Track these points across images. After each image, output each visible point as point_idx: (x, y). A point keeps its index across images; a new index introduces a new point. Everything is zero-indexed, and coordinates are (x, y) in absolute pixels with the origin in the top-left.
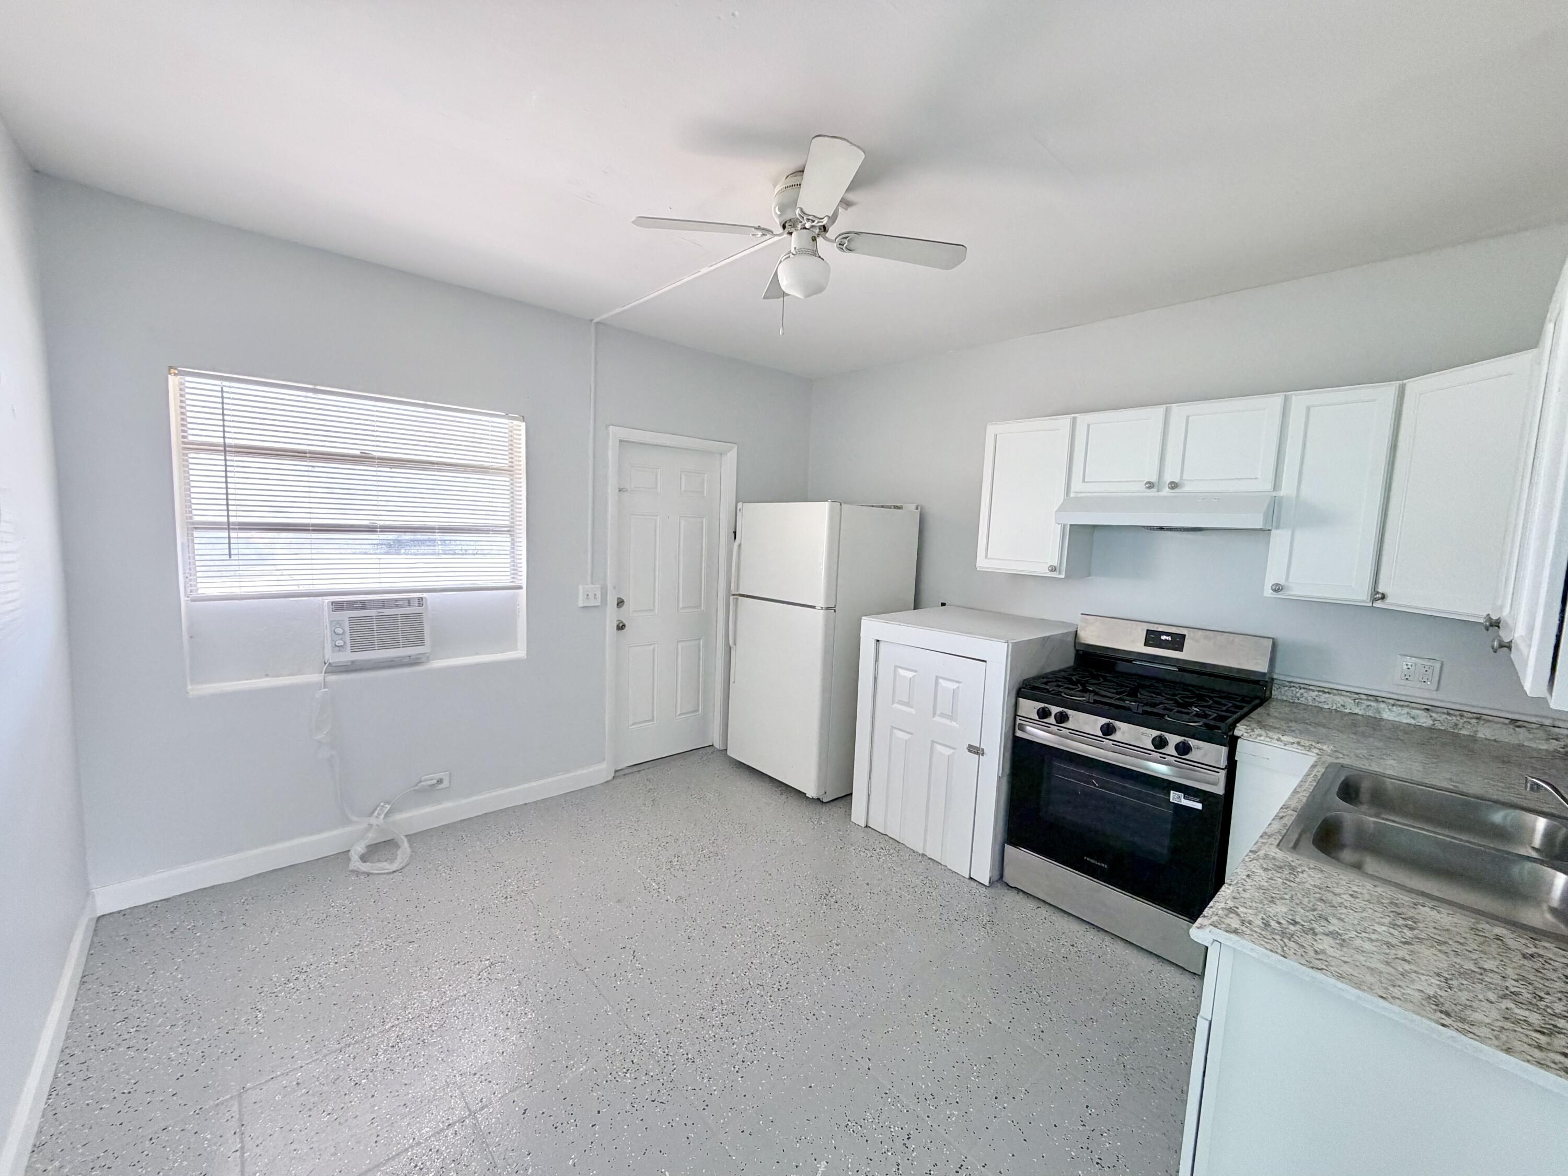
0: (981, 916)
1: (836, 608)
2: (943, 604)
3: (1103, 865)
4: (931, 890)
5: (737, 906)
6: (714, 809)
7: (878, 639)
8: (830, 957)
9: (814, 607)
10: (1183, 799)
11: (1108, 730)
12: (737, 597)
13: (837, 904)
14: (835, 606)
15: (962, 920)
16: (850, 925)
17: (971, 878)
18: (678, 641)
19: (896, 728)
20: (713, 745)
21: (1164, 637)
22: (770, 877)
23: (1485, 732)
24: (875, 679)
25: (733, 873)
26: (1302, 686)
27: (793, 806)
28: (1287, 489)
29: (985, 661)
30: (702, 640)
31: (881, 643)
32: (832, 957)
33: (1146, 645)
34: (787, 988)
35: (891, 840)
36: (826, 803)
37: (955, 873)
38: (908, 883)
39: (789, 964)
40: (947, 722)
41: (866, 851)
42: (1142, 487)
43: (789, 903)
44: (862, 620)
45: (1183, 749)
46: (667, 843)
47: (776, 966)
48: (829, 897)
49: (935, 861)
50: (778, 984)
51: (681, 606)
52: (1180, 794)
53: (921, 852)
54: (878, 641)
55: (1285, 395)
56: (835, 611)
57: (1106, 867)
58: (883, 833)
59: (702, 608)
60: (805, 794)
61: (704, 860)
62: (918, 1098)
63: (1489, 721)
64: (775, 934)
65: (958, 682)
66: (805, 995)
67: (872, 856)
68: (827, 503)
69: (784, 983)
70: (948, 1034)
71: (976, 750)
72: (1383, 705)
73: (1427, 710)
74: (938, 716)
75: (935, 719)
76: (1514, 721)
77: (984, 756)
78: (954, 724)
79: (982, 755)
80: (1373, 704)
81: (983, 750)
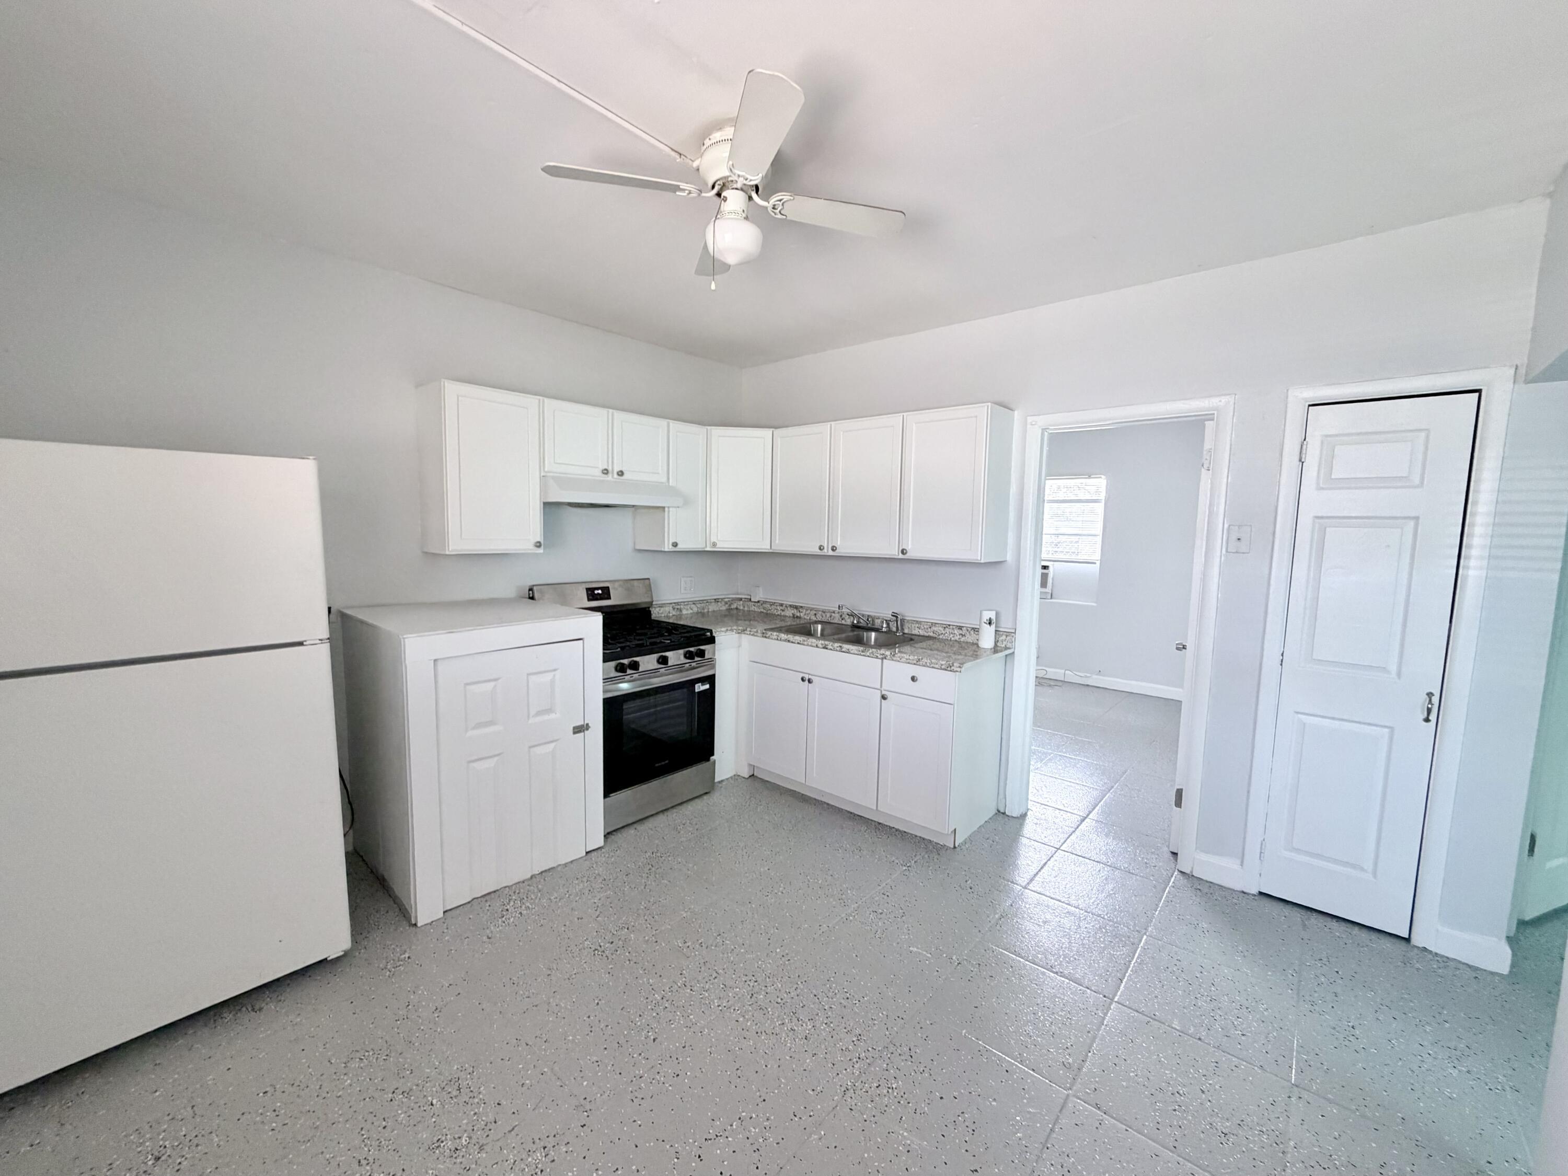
3: (666, 762)
11: (663, 661)
17: (585, 853)
19: (475, 761)
21: (597, 592)
23: (711, 608)
28: (672, 482)
29: (580, 639)
33: (589, 599)
35: (488, 897)
37: (572, 861)
40: (546, 717)
42: (598, 472)
45: (699, 654)
49: (546, 870)
54: (436, 661)
55: (668, 422)
57: (668, 762)
58: (470, 899)
63: (710, 602)
65: (554, 670)
71: (581, 729)
72: (682, 607)
73: (694, 604)
74: (533, 717)
75: (530, 722)
76: (715, 599)
77: (590, 729)
78: (553, 716)
79: (587, 729)
80: (679, 607)
81: (587, 725)
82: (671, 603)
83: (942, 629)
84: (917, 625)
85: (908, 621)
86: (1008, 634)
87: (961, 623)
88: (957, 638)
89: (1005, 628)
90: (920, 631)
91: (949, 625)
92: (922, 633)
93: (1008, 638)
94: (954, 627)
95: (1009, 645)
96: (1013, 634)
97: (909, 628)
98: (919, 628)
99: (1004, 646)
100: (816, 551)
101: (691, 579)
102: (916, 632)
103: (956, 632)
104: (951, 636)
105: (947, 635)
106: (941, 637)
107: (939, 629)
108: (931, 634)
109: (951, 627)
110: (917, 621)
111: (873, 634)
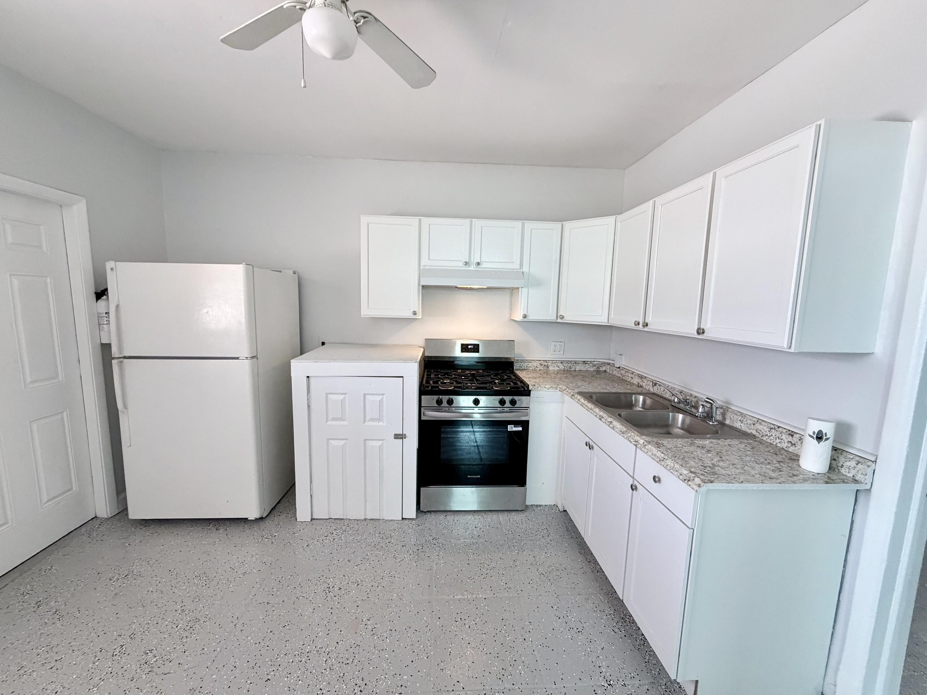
0: (427, 538)
1: (258, 357)
2: (323, 344)
3: (478, 476)
4: (389, 540)
5: (262, 652)
6: (155, 579)
7: (308, 375)
8: (372, 633)
9: (237, 358)
10: (513, 428)
11: (476, 402)
12: (122, 360)
13: (342, 590)
14: (257, 354)
15: (421, 548)
16: (364, 599)
17: (403, 519)
18: (30, 422)
19: (331, 439)
20: (96, 517)
21: (470, 347)
22: (270, 605)
23: (578, 368)
24: (309, 406)
25: (232, 625)
26: (522, 361)
27: (236, 534)
28: (525, 269)
29: (403, 377)
30: (65, 413)
31: (312, 380)
32: (374, 632)
33: (462, 351)
34: (366, 684)
35: (336, 521)
36: (266, 517)
37: (392, 520)
38: (373, 544)
39: (350, 663)
40: (376, 423)
41: (327, 538)
42: (461, 264)
43: (305, 615)
44: (291, 363)
45: (513, 402)
46: (122, 646)
47: (342, 674)
48: (331, 589)
49: (374, 519)
50: (357, 688)
51: (29, 380)
52: (512, 425)
53: (363, 518)
54: (308, 377)
55: (523, 222)
56: (257, 359)
57: (479, 476)
58: (327, 518)
59: (60, 378)
60: (246, 519)
61: (187, 634)
62: (500, 679)
63: (578, 363)
64: (318, 649)
65: (382, 394)
66: (382, 677)
67: (334, 539)
68: (241, 266)
69: (359, 682)
70: (476, 624)
71: (400, 437)
72: (549, 364)
73: (562, 363)
74: (368, 421)
75: (366, 424)
76: (584, 362)
77: (407, 438)
78: (381, 423)
79: (405, 438)
80: (546, 364)
81: (405, 435)
82: (540, 361)
83: (767, 430)
84: (740, 418)
85: (733, 412)
86: (861, 460)
87: (795, 427)
88: (784, 445)
89: (859, 450)
90: (742, 425)
91: (779, 427)
92: (744, 428)
93: (860, 466)
94: (784, 431)
95: (859, 477)
96: (870, 463)
97: (731, 419)
98: (742, 422)
99: (850, 475)
100: (632, 325)
101: (560, 343)
102: (738, 425)
103: (784, 437)
104: (778, 441)
105: (773, 438)
106: (765, 439)
107: (764, 429)
108: (754, 432)
109: (780, 429)
110: (742, 414)
111: (680, 417)
